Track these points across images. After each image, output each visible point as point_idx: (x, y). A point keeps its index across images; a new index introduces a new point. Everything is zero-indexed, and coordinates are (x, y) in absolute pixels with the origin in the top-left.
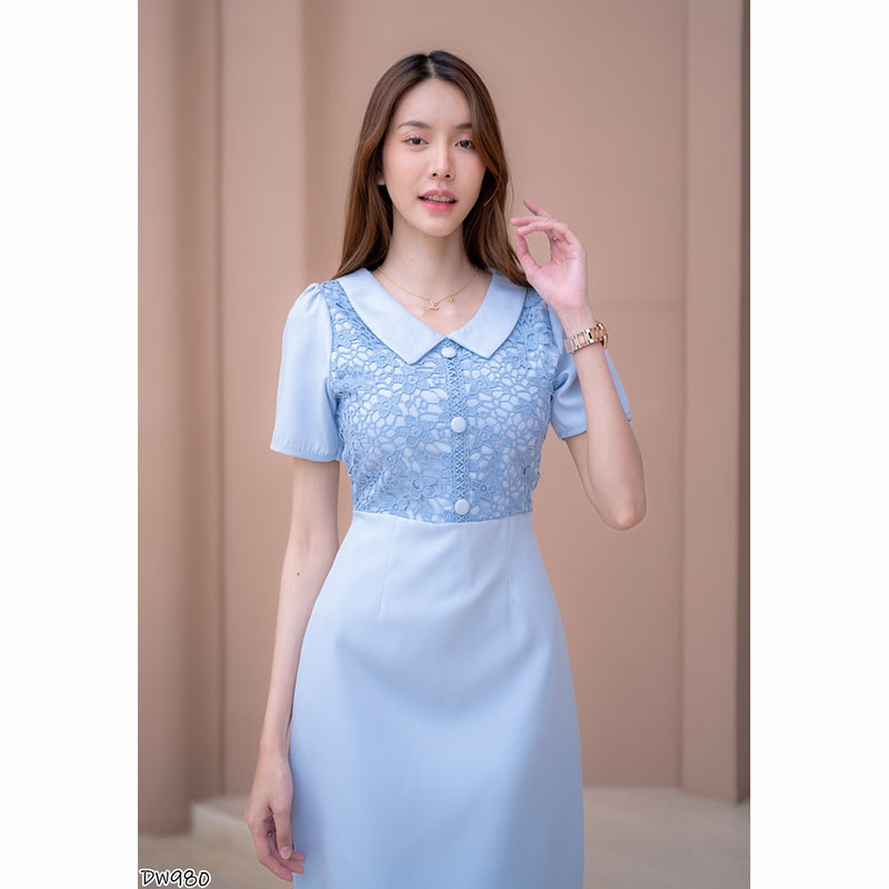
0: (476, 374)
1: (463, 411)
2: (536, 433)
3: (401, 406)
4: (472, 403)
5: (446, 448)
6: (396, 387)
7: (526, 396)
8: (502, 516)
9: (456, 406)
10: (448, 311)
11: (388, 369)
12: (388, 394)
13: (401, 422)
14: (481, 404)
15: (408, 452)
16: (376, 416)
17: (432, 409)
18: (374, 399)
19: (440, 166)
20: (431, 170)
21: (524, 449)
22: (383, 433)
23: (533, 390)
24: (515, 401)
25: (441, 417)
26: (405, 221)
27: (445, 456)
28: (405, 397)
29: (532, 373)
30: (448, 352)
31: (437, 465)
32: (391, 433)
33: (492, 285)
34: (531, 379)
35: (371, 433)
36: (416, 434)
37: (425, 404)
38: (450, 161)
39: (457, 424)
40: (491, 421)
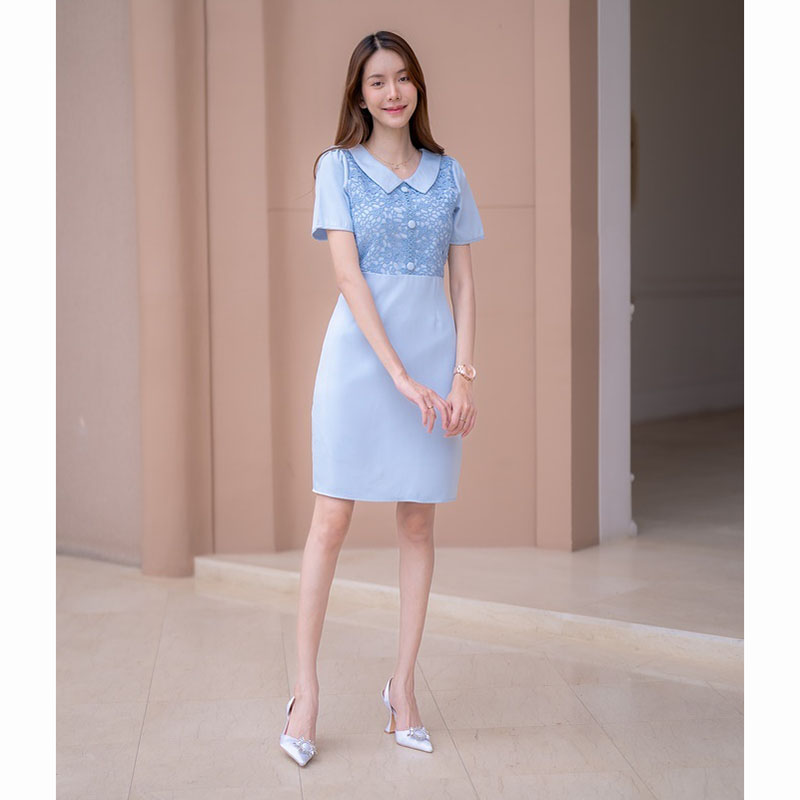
0: (419, 200)
1: (414, 217)
2: (448, 231)
3: (384, 213)
4: (418, 214)
5: (405, 236)
6: (382, 203)
7: (444, 212)
8: (433, 275)
9: (410, 215)
10: (403, 170)
11: (377, 195)
12: (378, 207)
13: (384, 221)
14: (422, 214)
15: (386, 237)
16: (371, 218)
17: (399, 215)
18: (370, 209)
19: (393, 94)
20: (389, 97)
21: (442, 239)
22: (375, 227)
23: (447, 209)
24: (438, 214)
25: (404, 220)
26: (378, 121)
27: (404, 240)
28: (386, 209)
29: (446, 200)
30: (404, 189)
31: (399, 244)
32: (378, 227)
33: (423, 157)
34: (446, 203)
35: (368, 226)
36: (391, 228)
37: (395, 213)
38: (397, 90)
39: (411, 224)
40: (427, 223)
